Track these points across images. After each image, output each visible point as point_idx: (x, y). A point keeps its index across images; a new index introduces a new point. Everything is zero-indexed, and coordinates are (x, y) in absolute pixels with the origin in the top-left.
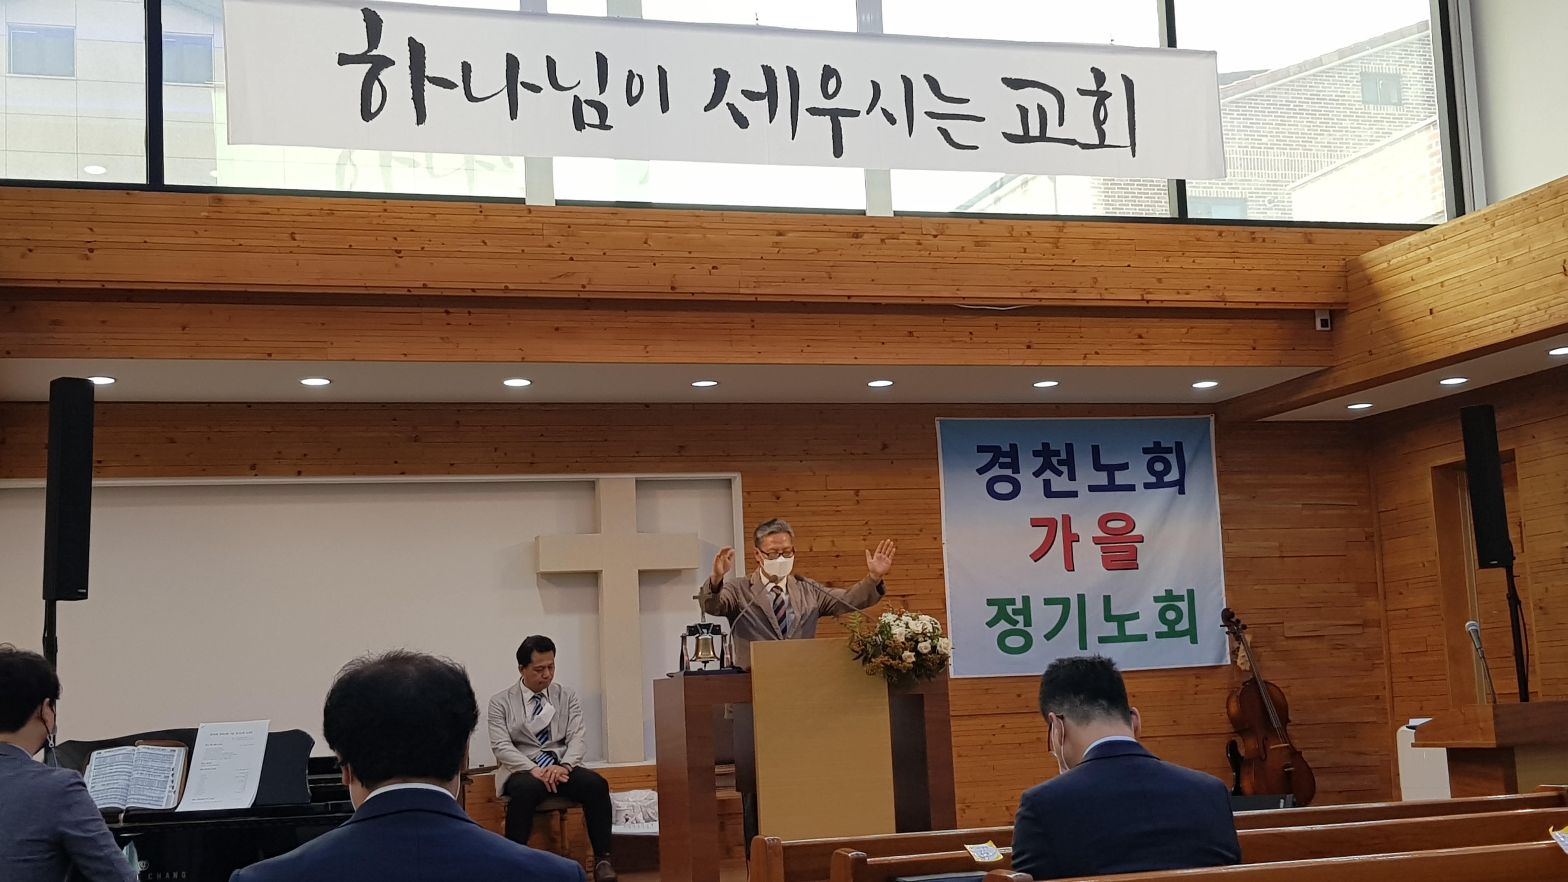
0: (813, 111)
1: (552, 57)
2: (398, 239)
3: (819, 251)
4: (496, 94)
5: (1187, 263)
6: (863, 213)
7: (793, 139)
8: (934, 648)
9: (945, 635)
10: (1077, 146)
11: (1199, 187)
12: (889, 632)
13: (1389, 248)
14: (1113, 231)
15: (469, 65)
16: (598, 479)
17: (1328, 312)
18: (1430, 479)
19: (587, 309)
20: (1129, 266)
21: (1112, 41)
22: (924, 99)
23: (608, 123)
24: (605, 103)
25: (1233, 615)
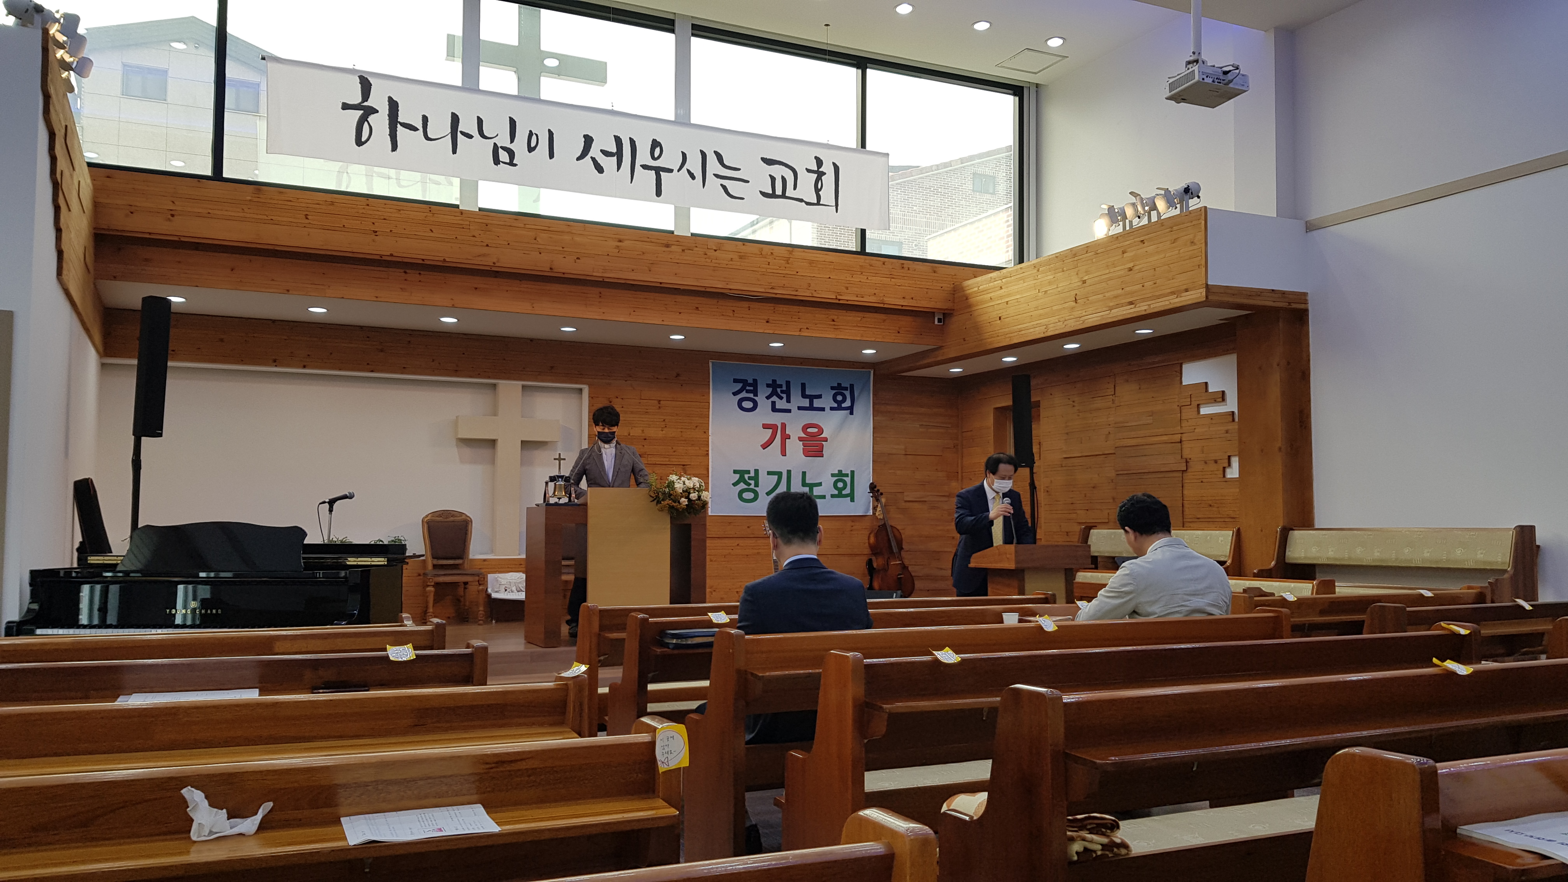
0: (645, 167)
1: (481, 117)
2: (376, 224)
3: (643, 253)
4: (444, 137)
5: (863, 279)
6: (672, 232)
7: (631, 183)
8: (699, 497)
9: (707, 489)
10: (803, 203)
11: (873, 234)
12: (673, 486)
13: (979, 279)
14: (820, 256)
15: (427, 118)
16: (498, 383)
17: (942, 314)
18: (992, 415)
19: (495, 277)
20: (829, 278)
21: (828, 141)
22: (713, 166)
23: (514, 162)
24: (513, 150)
25: (875, 487)
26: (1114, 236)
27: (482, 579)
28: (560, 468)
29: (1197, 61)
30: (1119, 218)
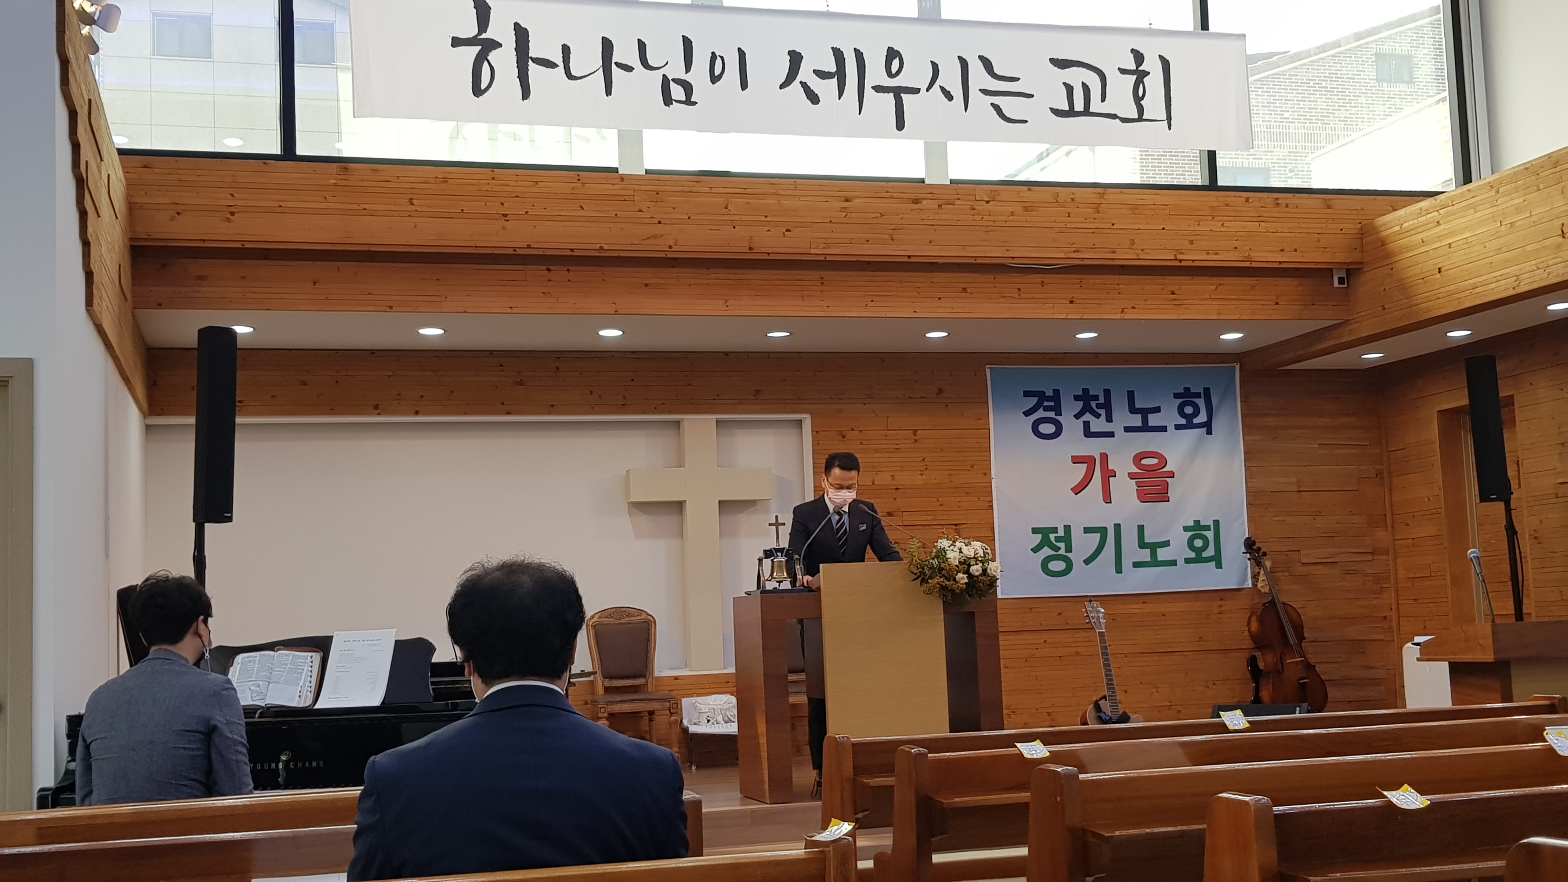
0: (878, 89)
1: (643, 40)
2: (505, 204)
3: (882, 215)
4: (593, 73)
5: (1216, 226)
6: (922, 181)
7: (860, 114)
8: (985, 571)
9: (993, 560)
10: (1117, 120)
11: (1226, 158)
12: (944, 556)
13: (1401, 212)
14: (1147, 197)
15: (569, 47)
16: (683, 419)
17: (1345, 272)
18: (1436, 422)
19: (673, 267)
20: (1163, 229)
21: (1150, 24)
22: (979, 77)
23: (692, 100)
24: (690, 82)
25: (1254, 543)
27: (675, 706)
28: (777, 538)
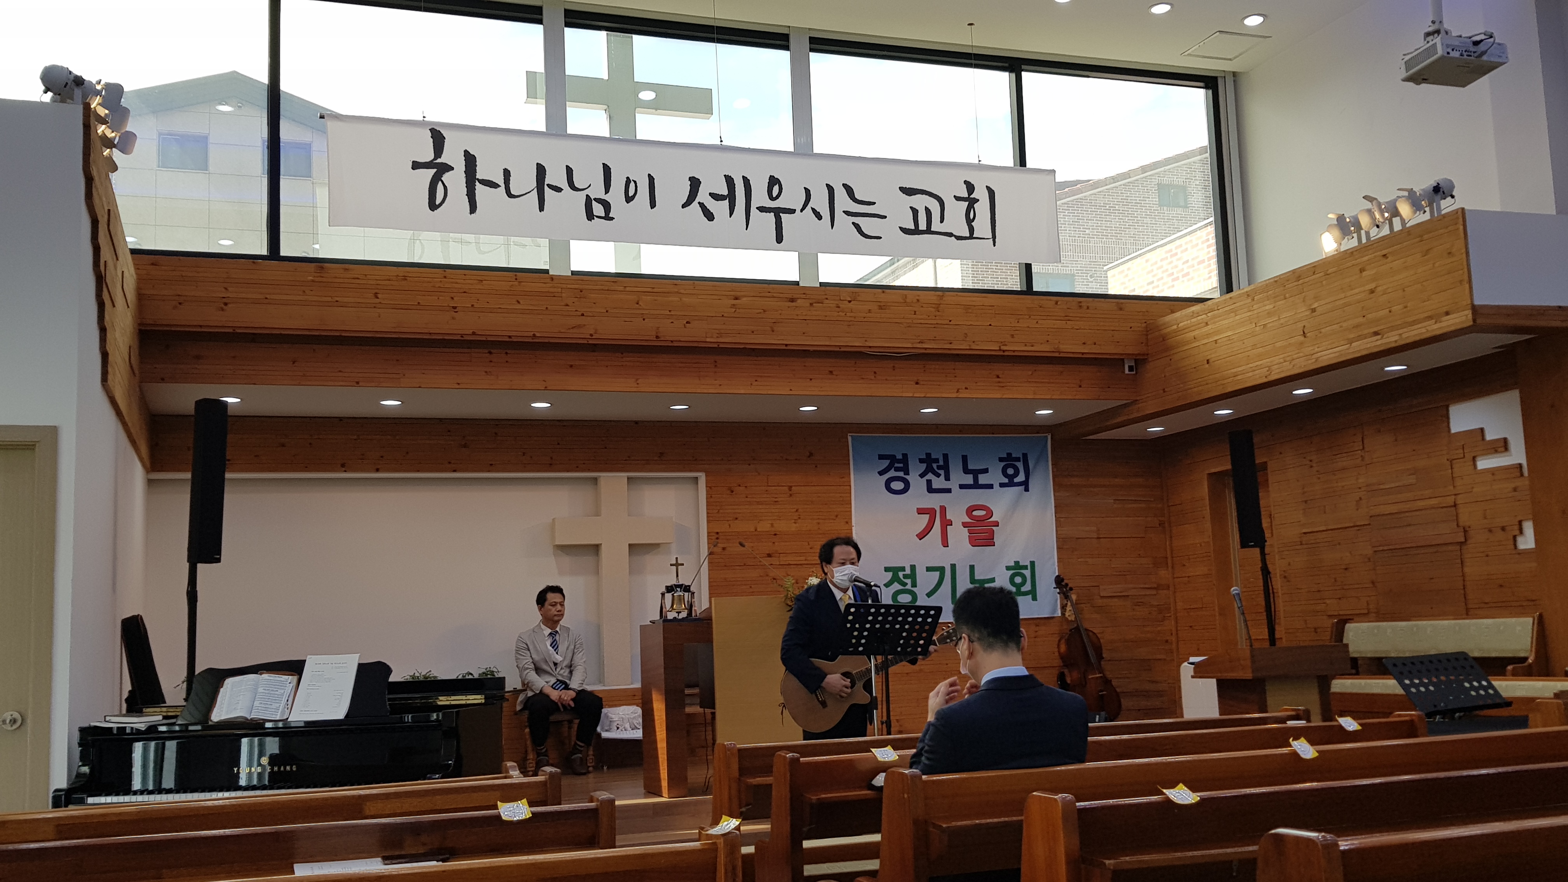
0: (762, 209)
1: (570, 166)
2: (455, 298)
3: (764, 311)
4: (529, 192)
5: (1032, 324)
6: (797, 283)
7: (747, 229)
10: (953, 238)
11: (1039, 270)
13: (1177, 315)
14: (979, 300)
15: (509, 171)
16: (600, 476)
17: (1134, 361)
18: (1206, 482)
19: (593, 351)
20: (990, 325)
21: (980, 161)
22: (843, 202)
23: (611, 215)
24: (608, 201)
25: (1063, 580)
26: (1348, 252)
28: (677, 576)
29: (1438, 32)
30: (1353, 228)
